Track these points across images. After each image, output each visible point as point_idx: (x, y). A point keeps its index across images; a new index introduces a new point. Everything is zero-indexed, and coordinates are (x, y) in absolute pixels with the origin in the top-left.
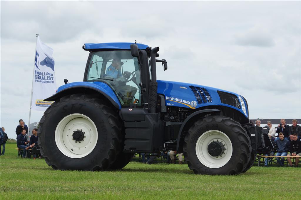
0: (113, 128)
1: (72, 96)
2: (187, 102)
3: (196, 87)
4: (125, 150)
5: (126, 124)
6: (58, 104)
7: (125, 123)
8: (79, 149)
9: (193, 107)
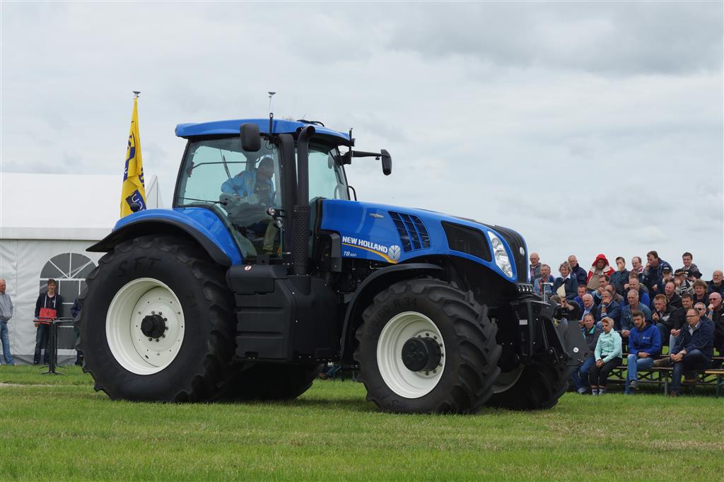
0: (212, 308)
1: (136, 240)
2: (382, 248)
3: (401, 214)
4: (238, 357)
5: (240, 301)
6: (111, 258)
7: (237, 296)
8: (159, 354)
9: (392, 260)
